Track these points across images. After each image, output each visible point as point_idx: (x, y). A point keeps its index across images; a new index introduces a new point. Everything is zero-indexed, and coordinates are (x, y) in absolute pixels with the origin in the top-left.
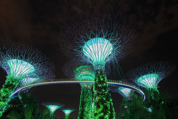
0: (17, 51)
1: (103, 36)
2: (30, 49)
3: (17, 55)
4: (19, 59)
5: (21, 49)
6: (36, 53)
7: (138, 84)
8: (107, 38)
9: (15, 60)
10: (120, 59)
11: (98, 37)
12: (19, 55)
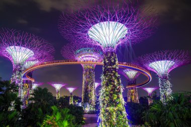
0: (12, 38)
1: (117, 20)
2: (26, 35)
3: (14, 42)
4: (16, 45)
5: (16, 36)
6: (32, 38)
7: (148, 68)
8: (122, 22)
9: (13, 47)
10: (135, 43)
11: (110, 20)
12: (16, 42)
